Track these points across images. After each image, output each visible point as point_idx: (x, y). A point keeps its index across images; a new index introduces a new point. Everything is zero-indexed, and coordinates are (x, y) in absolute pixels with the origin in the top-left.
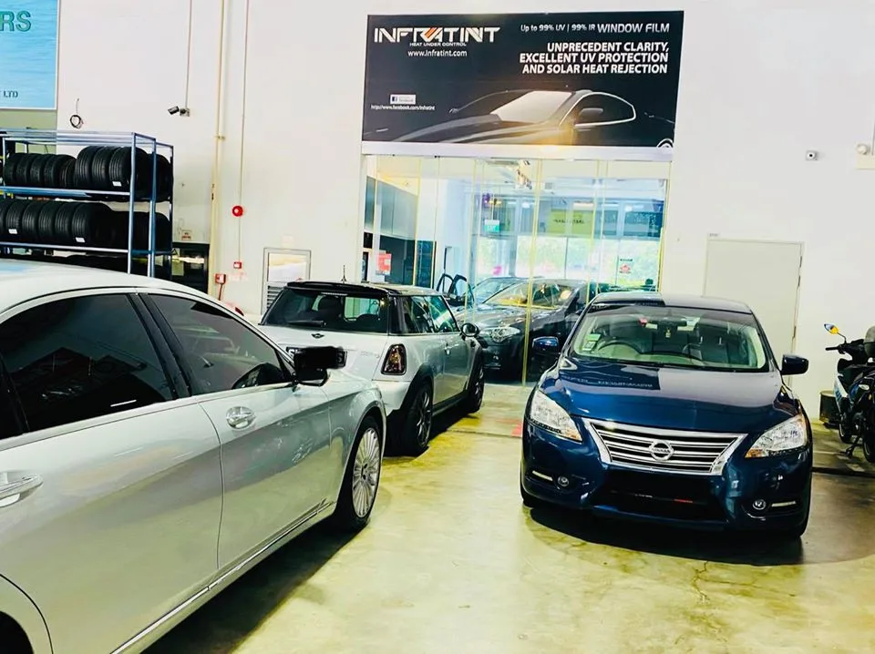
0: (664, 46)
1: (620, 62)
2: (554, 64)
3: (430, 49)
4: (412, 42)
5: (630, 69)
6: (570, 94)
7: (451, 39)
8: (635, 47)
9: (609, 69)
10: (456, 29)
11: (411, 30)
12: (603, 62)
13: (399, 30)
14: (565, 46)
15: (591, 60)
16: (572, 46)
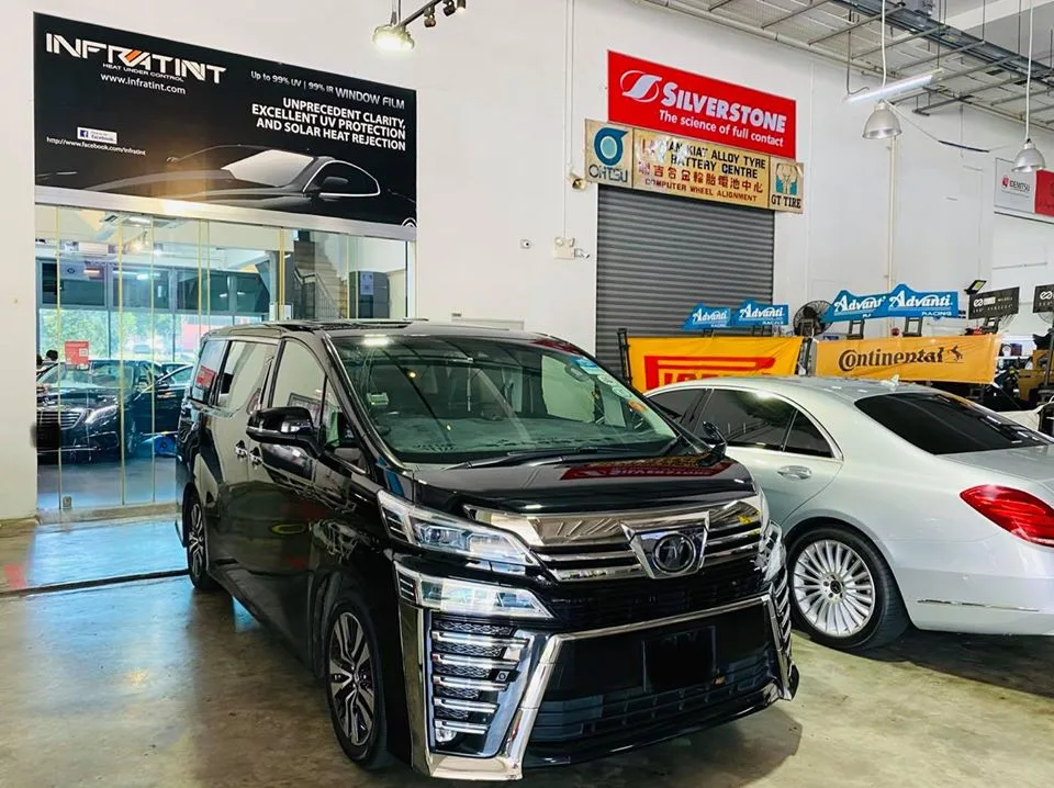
0: (401, 123)
1: (360, 132)
2: (292, 122)
3: (134, 76)
4: (107, 63)
5: (371, 141)
6: (312, 159)
7: (163, 69)
8: (374, 118)
9: (350, 137)
10: (170, 59)
11: (104, 46)
12: (344, 129)
13: (86, 43)
14: (303, 104)
15: (332, 125)
16: (309, 106)
